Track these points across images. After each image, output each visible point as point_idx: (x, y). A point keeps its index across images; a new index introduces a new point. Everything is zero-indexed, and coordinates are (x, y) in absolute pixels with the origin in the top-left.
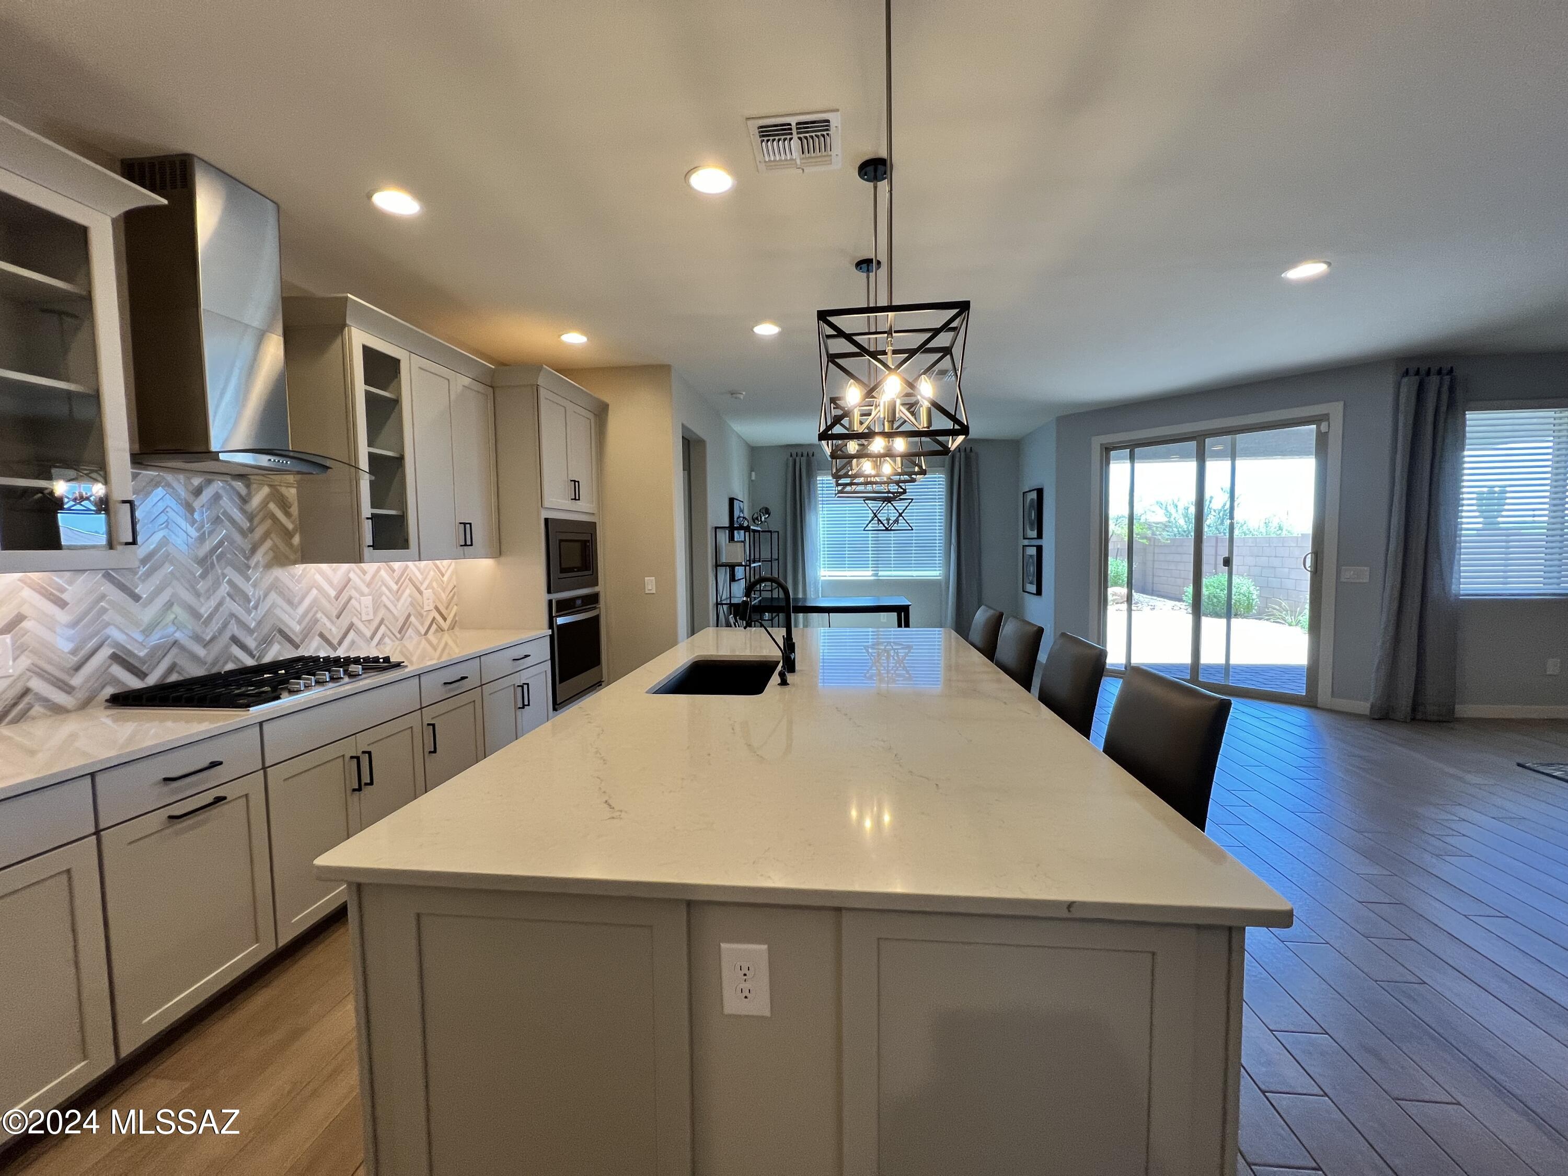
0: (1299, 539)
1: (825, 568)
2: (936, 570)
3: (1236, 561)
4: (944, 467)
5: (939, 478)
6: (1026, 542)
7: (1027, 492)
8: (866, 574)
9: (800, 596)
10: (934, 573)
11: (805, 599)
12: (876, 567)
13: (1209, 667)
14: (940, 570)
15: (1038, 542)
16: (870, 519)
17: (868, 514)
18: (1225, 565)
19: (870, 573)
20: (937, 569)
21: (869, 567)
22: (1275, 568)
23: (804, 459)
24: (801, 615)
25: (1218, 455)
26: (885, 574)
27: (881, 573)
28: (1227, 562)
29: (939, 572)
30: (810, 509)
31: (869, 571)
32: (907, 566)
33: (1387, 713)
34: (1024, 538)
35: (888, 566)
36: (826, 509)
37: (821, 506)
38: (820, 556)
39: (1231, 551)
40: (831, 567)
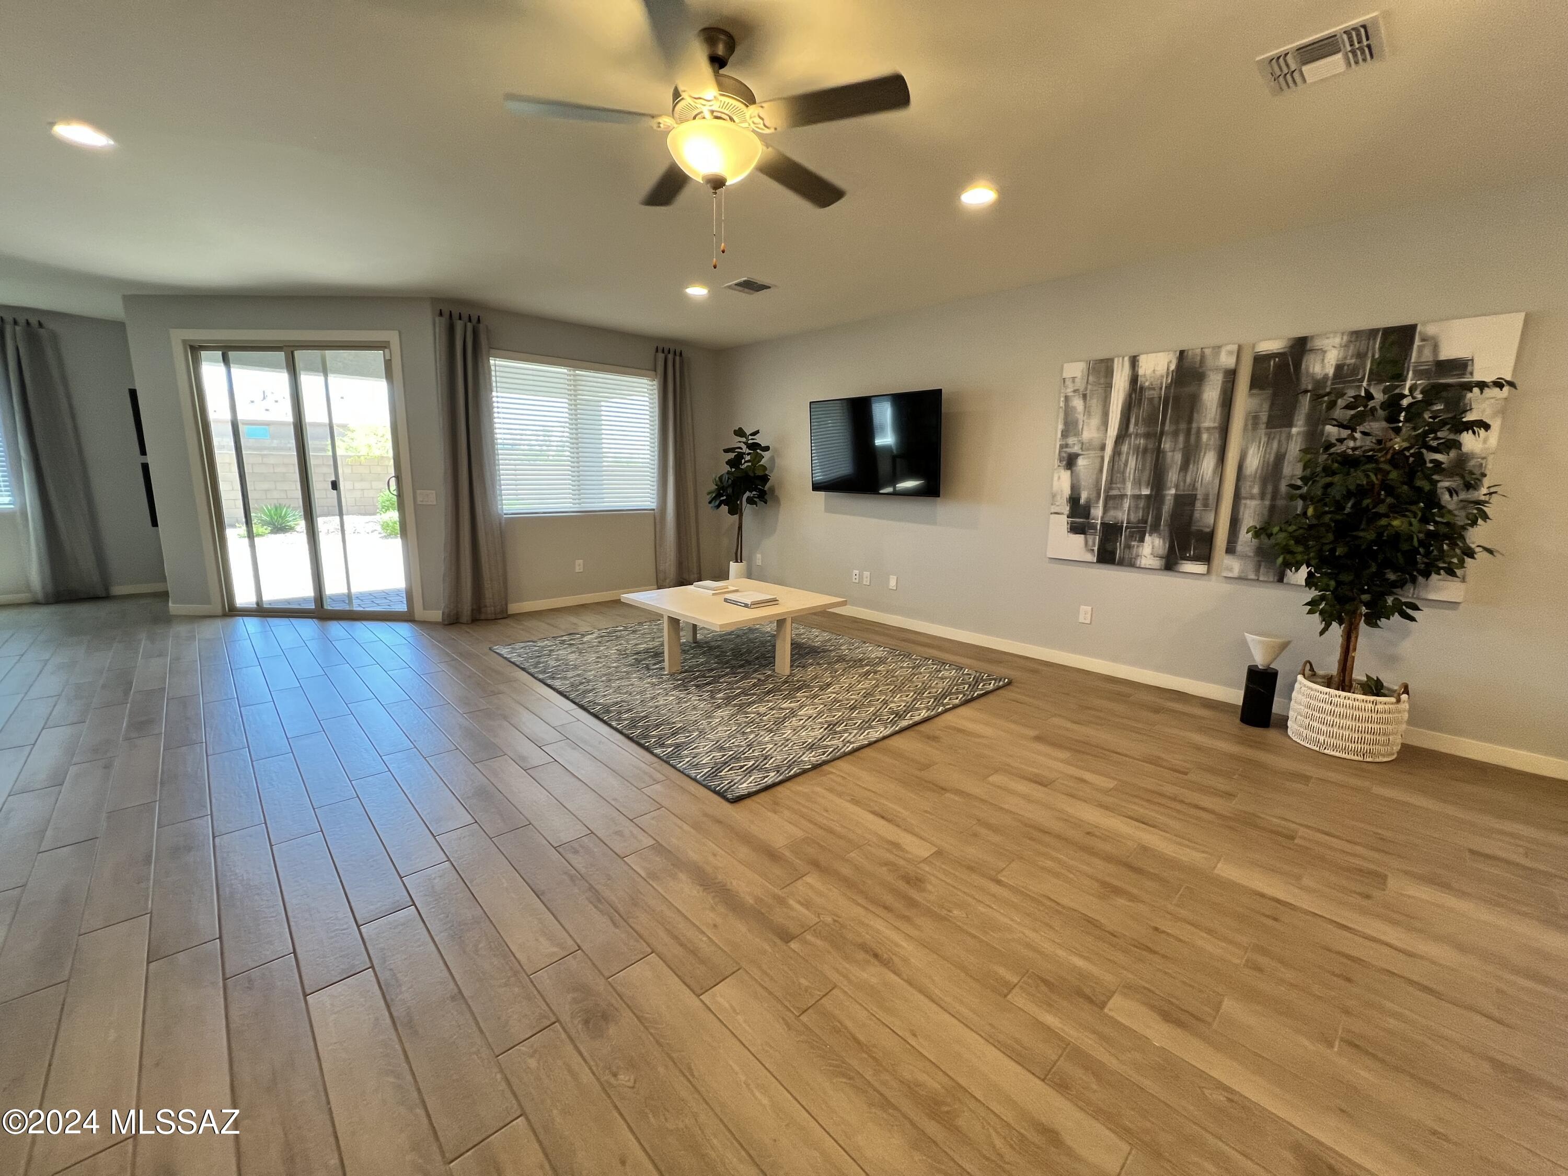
13: (334, 598)
18: (333, 489)
25: (311, 369)
28: (335, 485)
33: (457, 618)
39: (337, 474)
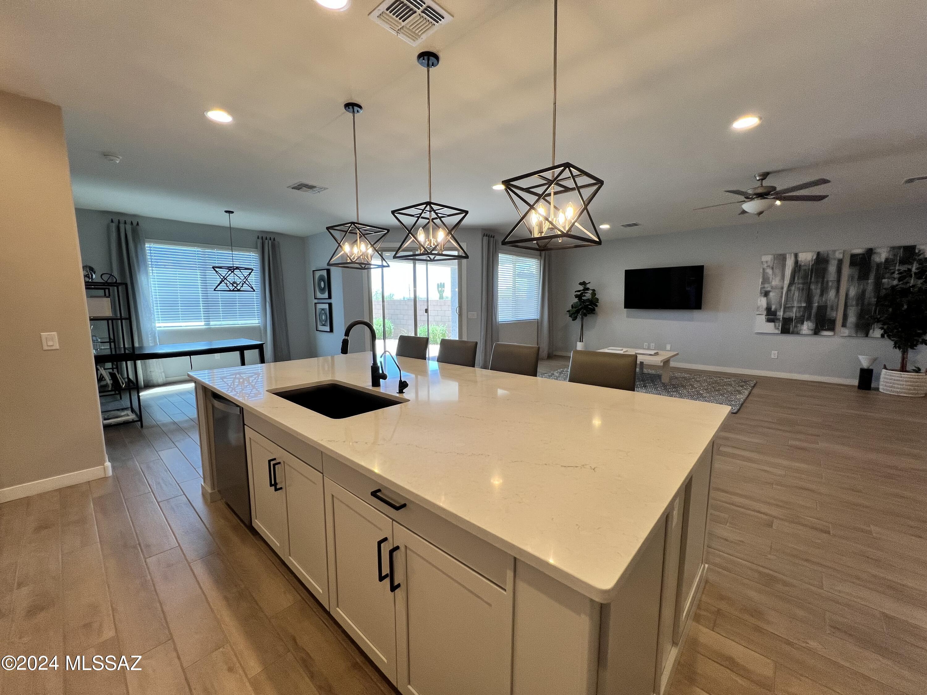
0: (407, 301)
1: (159, 320)
2: (255, 320)
3: (429, 309)
4: (257, 248)
5: (253, 256)
6: (316, 301)
7: (315, 271)
8: (199, 324)
9: (136, 345)
10: (255, 321)
11: (141, 348)
12: (207, 319)
14: (258, 320)
15: (329, 301)
16: (219, 282)
17: (217, 278)
18: (426, 313)
19: (203, 323)
20: (256, 318)
21: (201, 319)
22: (397, 315)
23: (128, 227)
24: (139, 362)
26: (214, 324)
27: (212, 323)
28: (427, 311)
29: (257, 321)
30: (139, 271)
31: (202, 321)
32: (233, 316)
34: (315, 299)
35: (217, 318)
36: (155, 271)
37: (150, 269)
38: (154, 311)
39: (428, 306)
40: (166, 319)
